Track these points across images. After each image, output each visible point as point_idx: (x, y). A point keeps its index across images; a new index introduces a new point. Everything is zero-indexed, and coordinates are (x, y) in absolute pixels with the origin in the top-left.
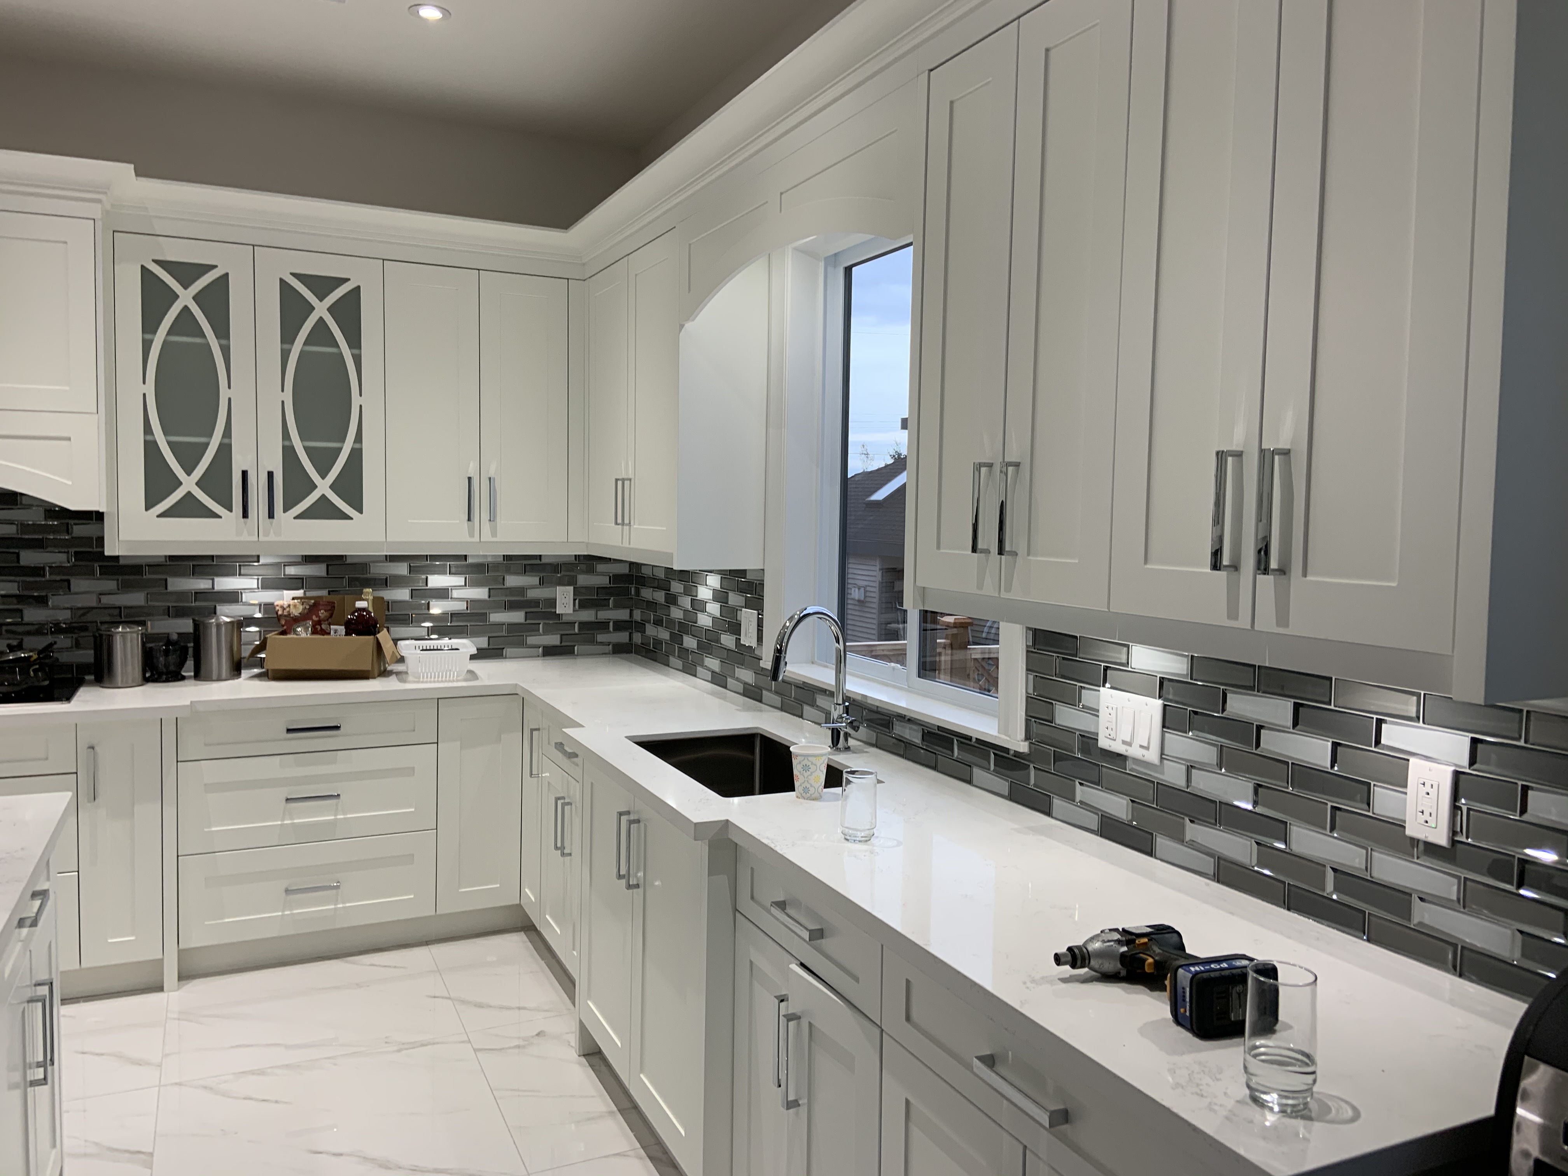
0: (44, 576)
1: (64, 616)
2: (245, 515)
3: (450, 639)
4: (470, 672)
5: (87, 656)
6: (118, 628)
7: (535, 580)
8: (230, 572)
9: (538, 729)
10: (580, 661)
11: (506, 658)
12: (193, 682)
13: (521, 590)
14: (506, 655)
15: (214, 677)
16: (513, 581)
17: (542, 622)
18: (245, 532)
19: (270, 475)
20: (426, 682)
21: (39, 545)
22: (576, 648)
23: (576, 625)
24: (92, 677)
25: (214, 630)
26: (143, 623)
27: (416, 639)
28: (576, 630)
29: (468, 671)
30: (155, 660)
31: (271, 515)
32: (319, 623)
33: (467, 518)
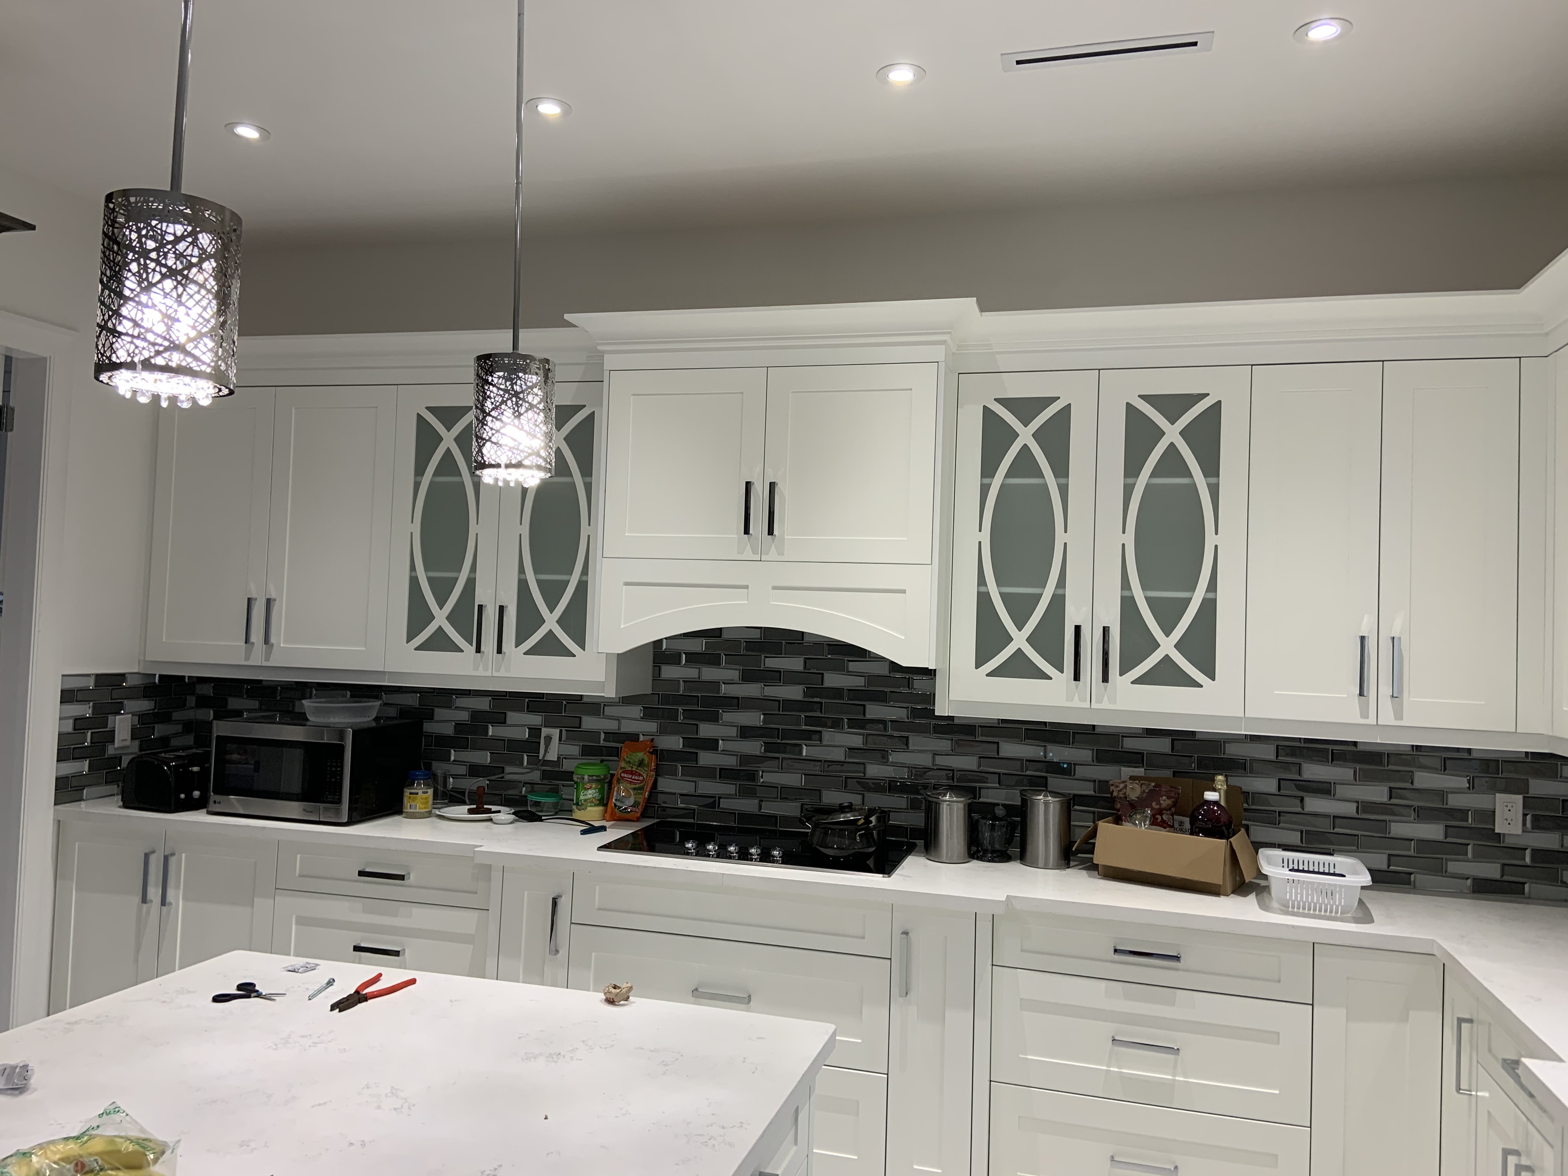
0: (885, 729)
1: (901, 774)
2: (1077, 677)
6: (945, 795)
7: (1463, 783)
9: (1470, 1021)
10: (1534, 910)
11: (1414, 888)
12: (1018, 865)
13: (1440, 794)
14: (1414, 883)
15: (1041, 863)
16: (1424, 779)
17: (1472, 842)
18: (1076, 697)
19: (1106, 630)
20: (1296, 913)
21: (879, 698)
22: (1527, 886)
23: (1528, 852)
24: (920, 847)
25: (1042, 808)
27: (1284, 849)
28: (1528, 860)
29: (1358, 906)
30: (980, 835)
31: (1105, 679)
32: (1160, 812)
33: (1358, 692)
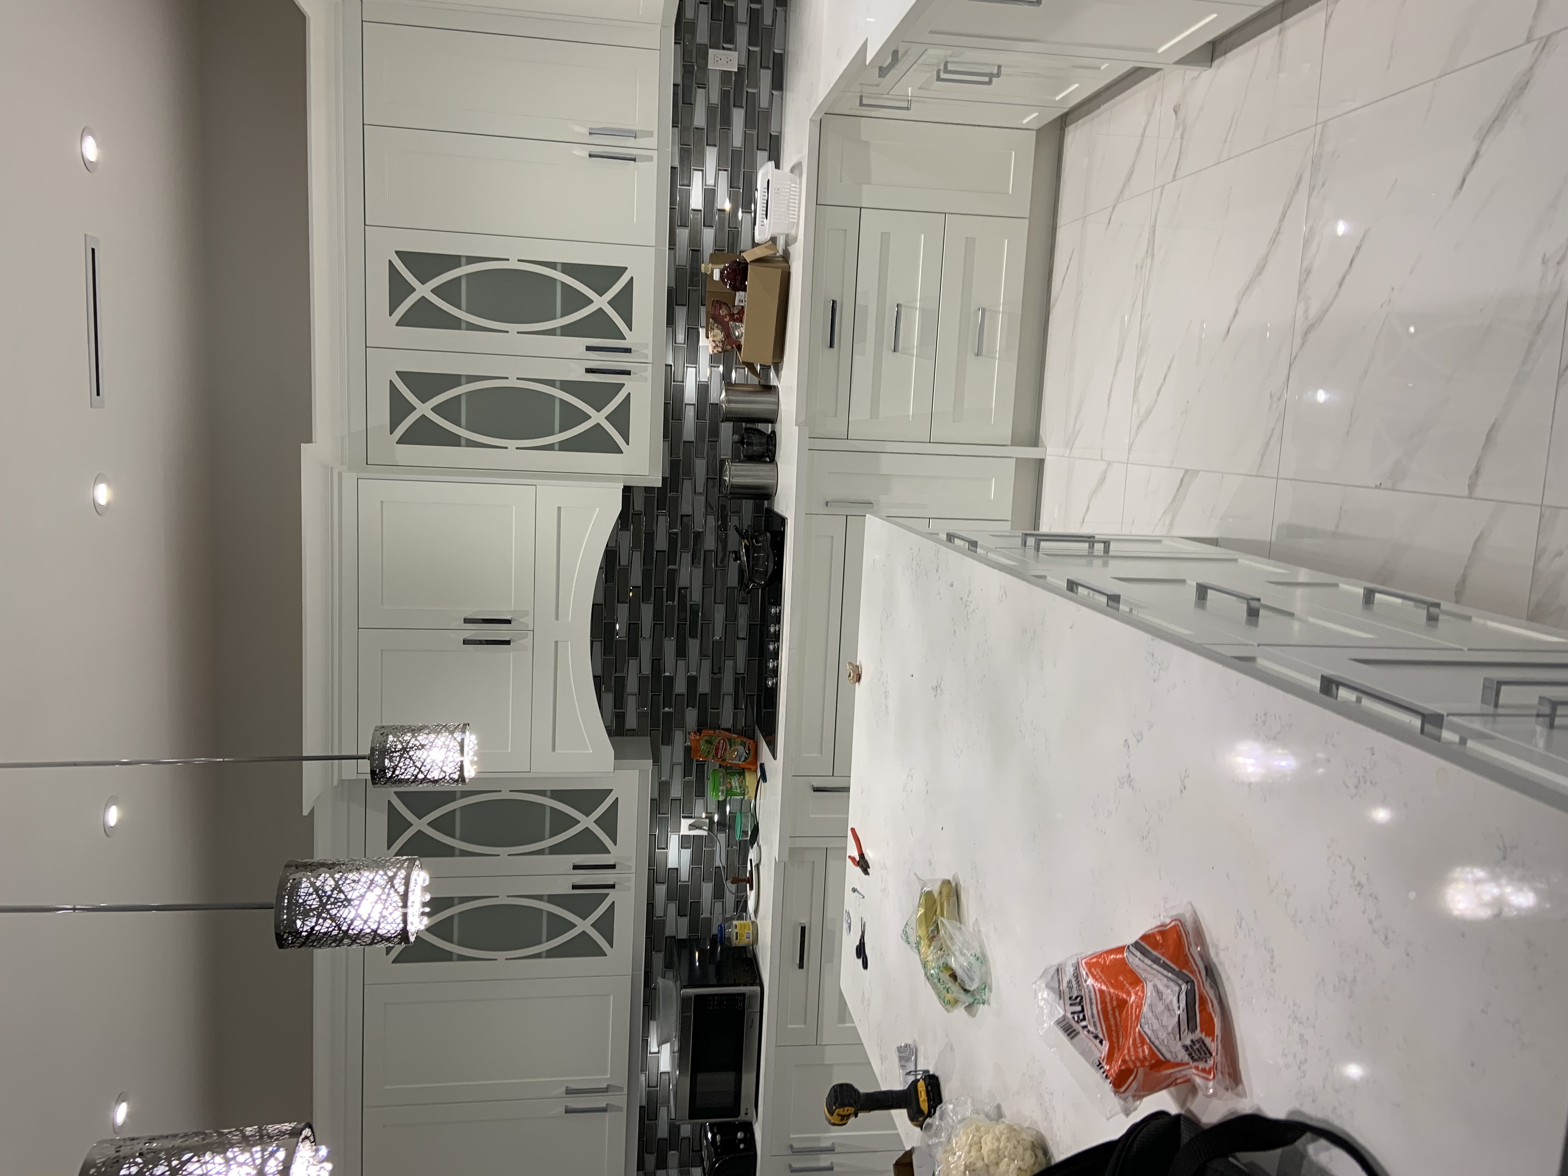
0: (676, 534)
1: (712, 521)
2: (628, 373)
3: (757, 190)
4: (792, 171)
5: (747, 506)
6: (726, 480)
7: (700, 92)
8: (681, 390)
9: (861, 98)
10: (791, 47)
11: (781, 133)
12: (777, 426)
13: (710, 110)
14: (777, 132)
15: (776, 407)
16: (700, 119)
17: (746, 89)
18: (644, 374)
19: (589, 348)
20: (799, 216)
21: (650, 537)
22: (776, 51)
23: (751, 48)
24: (766, 502)
25: (732, 405)
26: (723, 462)
27: (755, 224)
28: (757, 49)
29: (791, 172)
30: (756, 454)
31: (628, 351)
32: (732, 315)
33: (633, 162)
